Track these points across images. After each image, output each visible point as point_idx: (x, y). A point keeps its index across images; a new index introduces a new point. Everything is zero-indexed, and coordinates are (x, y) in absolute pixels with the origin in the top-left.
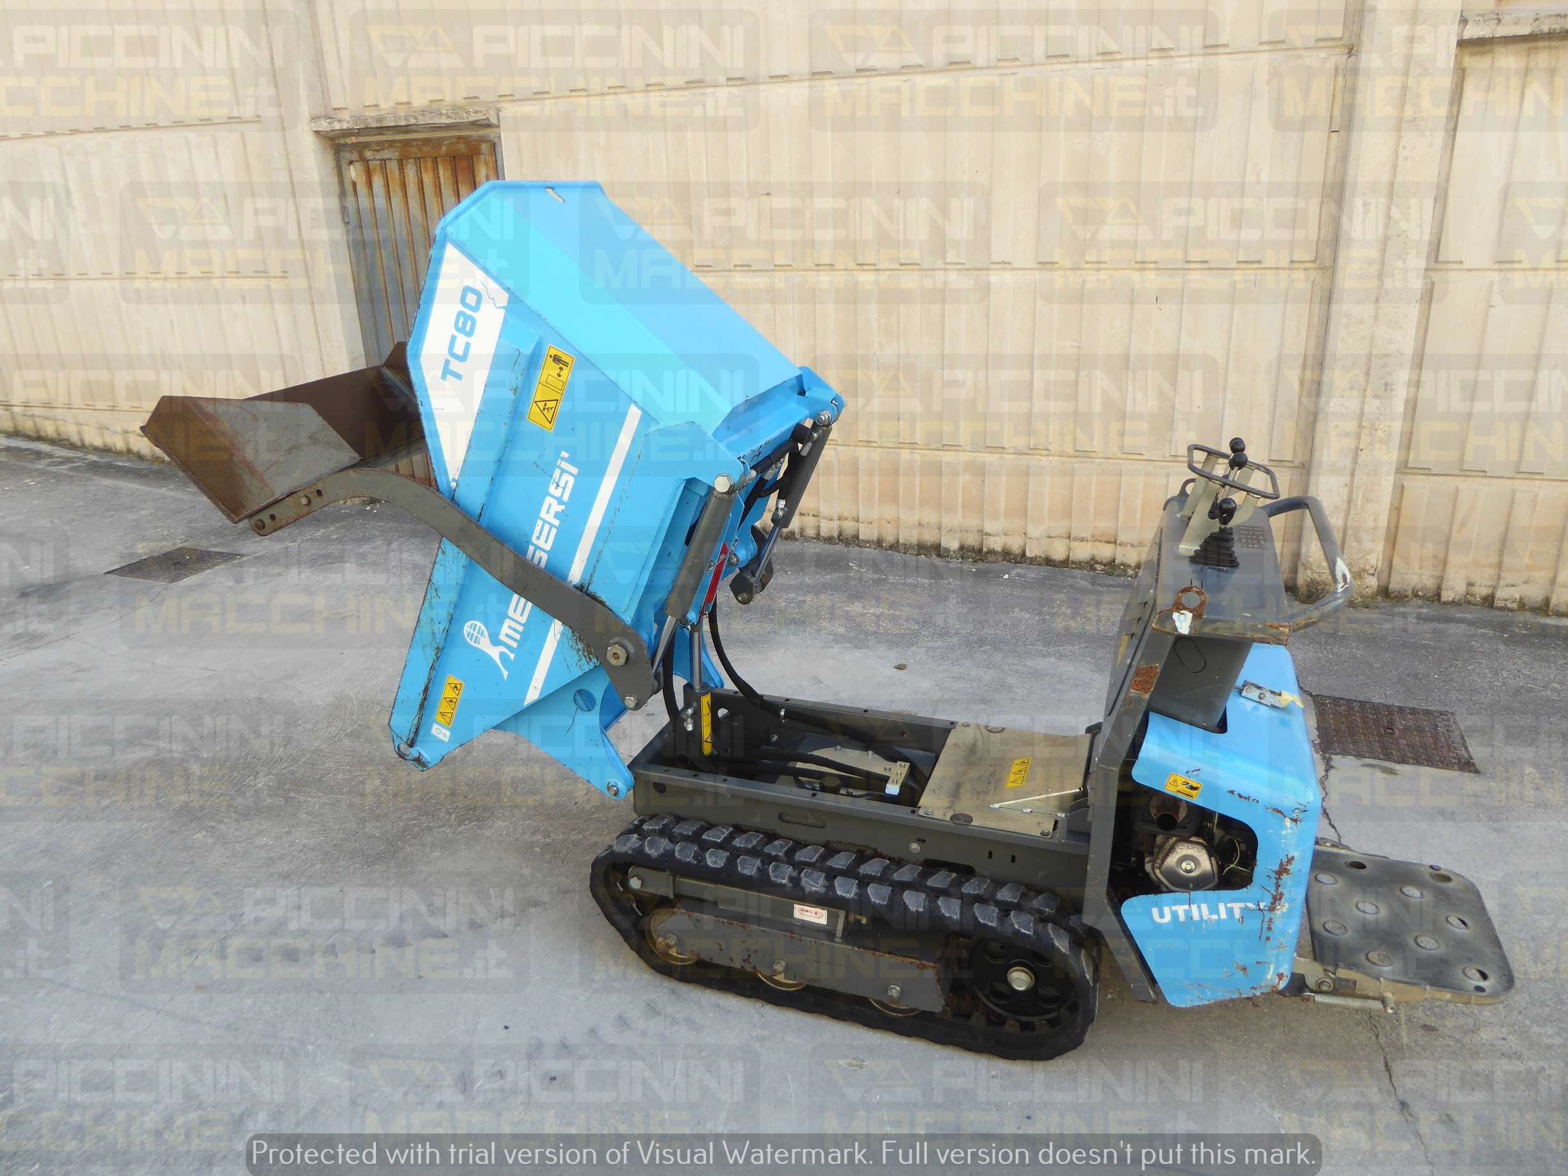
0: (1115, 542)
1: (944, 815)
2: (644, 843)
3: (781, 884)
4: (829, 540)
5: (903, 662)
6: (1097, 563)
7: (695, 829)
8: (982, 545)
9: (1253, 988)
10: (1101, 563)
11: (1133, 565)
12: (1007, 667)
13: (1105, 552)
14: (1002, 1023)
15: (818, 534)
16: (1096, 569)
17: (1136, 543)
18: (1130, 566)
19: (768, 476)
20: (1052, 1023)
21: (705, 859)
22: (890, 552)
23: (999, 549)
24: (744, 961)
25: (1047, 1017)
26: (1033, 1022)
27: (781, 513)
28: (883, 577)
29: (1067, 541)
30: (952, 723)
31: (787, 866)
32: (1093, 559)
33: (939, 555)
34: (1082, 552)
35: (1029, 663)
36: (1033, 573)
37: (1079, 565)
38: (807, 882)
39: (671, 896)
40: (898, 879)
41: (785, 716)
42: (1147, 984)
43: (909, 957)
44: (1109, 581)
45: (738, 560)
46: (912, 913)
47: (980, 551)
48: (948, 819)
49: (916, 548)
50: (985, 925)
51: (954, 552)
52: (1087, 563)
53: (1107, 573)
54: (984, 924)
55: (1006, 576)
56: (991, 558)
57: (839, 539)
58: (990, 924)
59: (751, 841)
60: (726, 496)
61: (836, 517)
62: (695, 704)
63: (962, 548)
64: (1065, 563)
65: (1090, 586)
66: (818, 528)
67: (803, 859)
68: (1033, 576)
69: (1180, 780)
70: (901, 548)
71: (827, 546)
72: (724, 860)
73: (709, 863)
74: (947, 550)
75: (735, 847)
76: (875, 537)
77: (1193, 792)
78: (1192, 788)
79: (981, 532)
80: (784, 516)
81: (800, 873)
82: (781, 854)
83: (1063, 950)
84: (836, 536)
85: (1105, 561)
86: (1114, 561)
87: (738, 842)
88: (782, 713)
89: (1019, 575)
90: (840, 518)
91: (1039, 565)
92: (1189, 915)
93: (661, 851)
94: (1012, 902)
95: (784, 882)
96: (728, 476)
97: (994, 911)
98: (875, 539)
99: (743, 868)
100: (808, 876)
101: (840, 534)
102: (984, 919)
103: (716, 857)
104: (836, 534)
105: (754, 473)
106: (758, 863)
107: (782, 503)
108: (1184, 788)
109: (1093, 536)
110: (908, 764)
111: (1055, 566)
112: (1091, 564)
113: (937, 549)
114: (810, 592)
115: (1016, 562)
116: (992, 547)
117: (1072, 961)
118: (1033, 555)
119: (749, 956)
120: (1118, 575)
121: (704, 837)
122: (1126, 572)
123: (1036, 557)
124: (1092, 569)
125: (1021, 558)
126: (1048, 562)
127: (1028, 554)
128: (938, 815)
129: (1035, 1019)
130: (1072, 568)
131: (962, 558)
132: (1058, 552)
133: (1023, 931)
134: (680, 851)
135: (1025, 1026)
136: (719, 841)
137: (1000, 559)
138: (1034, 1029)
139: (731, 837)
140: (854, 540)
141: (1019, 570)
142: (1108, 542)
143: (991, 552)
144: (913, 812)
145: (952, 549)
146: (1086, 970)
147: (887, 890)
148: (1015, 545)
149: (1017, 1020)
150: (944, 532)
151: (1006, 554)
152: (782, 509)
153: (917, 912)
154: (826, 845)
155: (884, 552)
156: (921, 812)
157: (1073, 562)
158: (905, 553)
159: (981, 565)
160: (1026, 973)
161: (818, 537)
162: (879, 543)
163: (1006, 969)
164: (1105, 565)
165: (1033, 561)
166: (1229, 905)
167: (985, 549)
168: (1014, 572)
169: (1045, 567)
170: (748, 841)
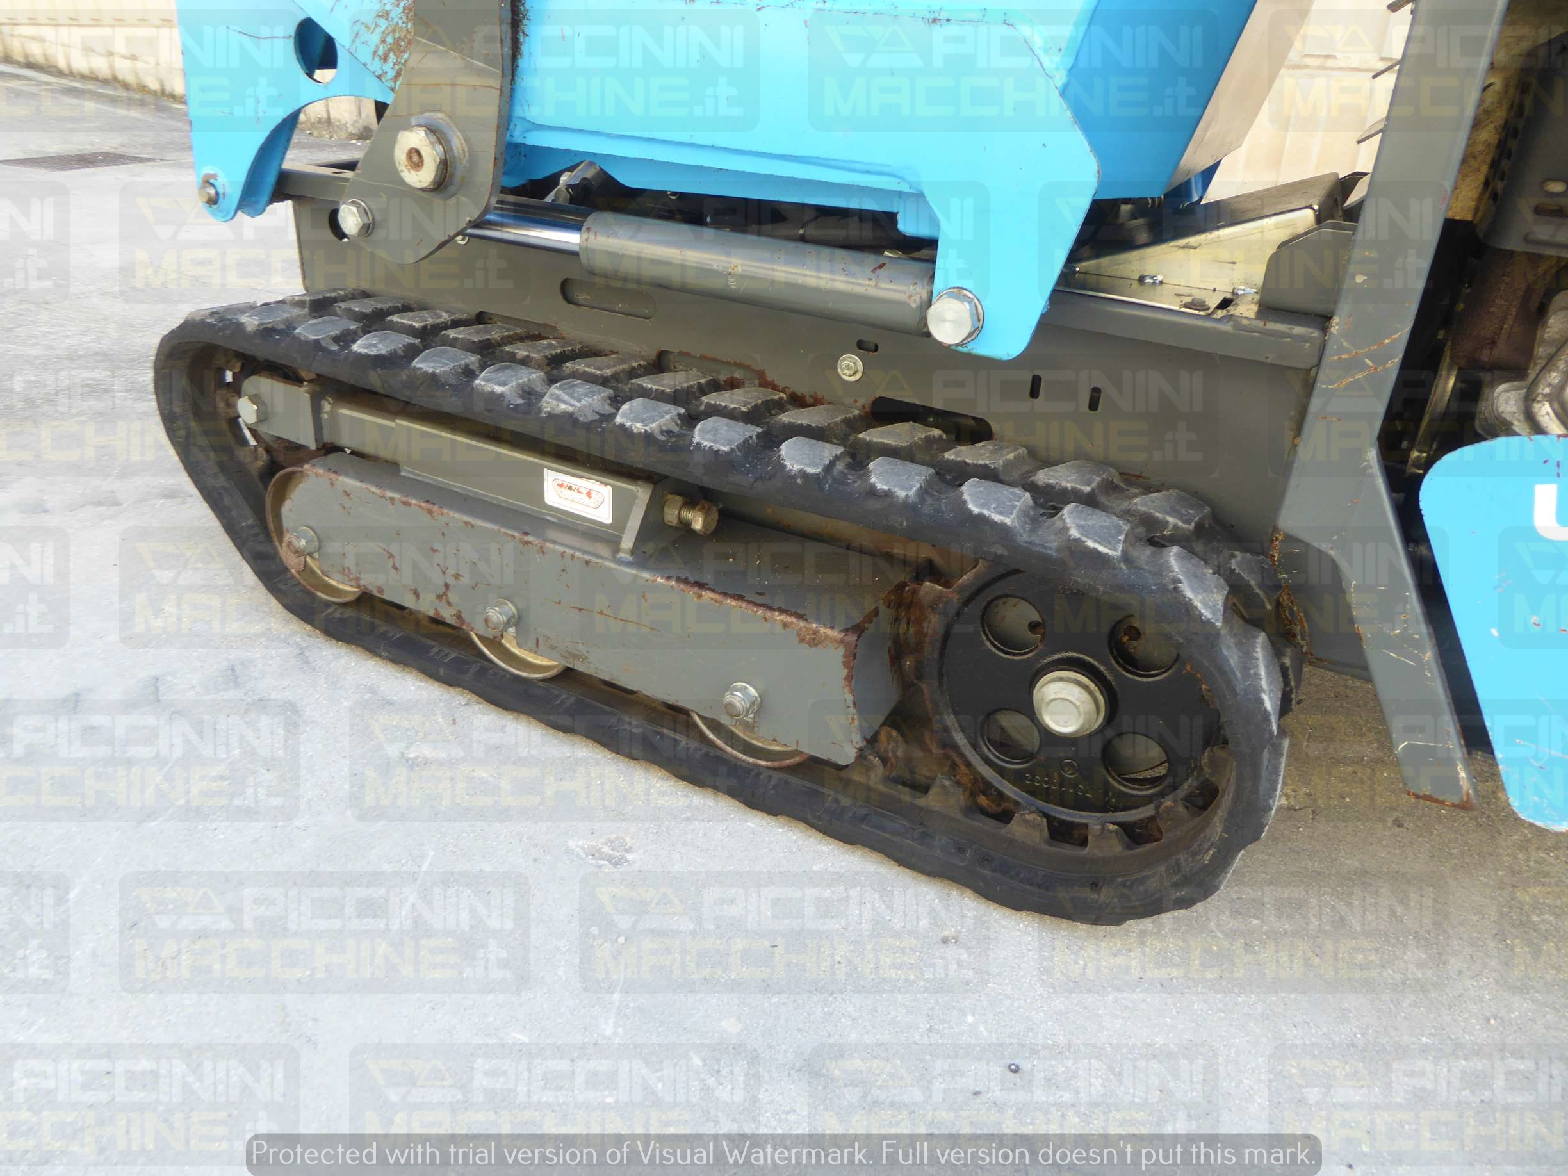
3: (492, 394)
14: (1005, 817)
20: (1134, 834)
24: (439, 597)
25: (1122, 816)
26: (1086, 826)
38: (554, 397)
39: (313, 444)
42: (1453, 743)
43: (781, 611)
46: (791, 477)
54: (981, 518)
58: (997, 518)
59: (487, 334)
82: (539, 356)
83: (1207, 614)
87: (457, 332)
95: (500, 389)
97: (1017, 496)
100: (566, 387)
103: (381, 340)
117: (1231, 655)
119: (447, 586)
121: (392, 318)
129: (1092, 820)
133: (1091, 544)
135: (1061, 832)
136: (418, 326)
138: (1084, 843)
146: (1264, 683)
147: (745, 431)
149: (1045, 815)
153: (803, 474)
160: (1086, 688)
163: (1036, 675)
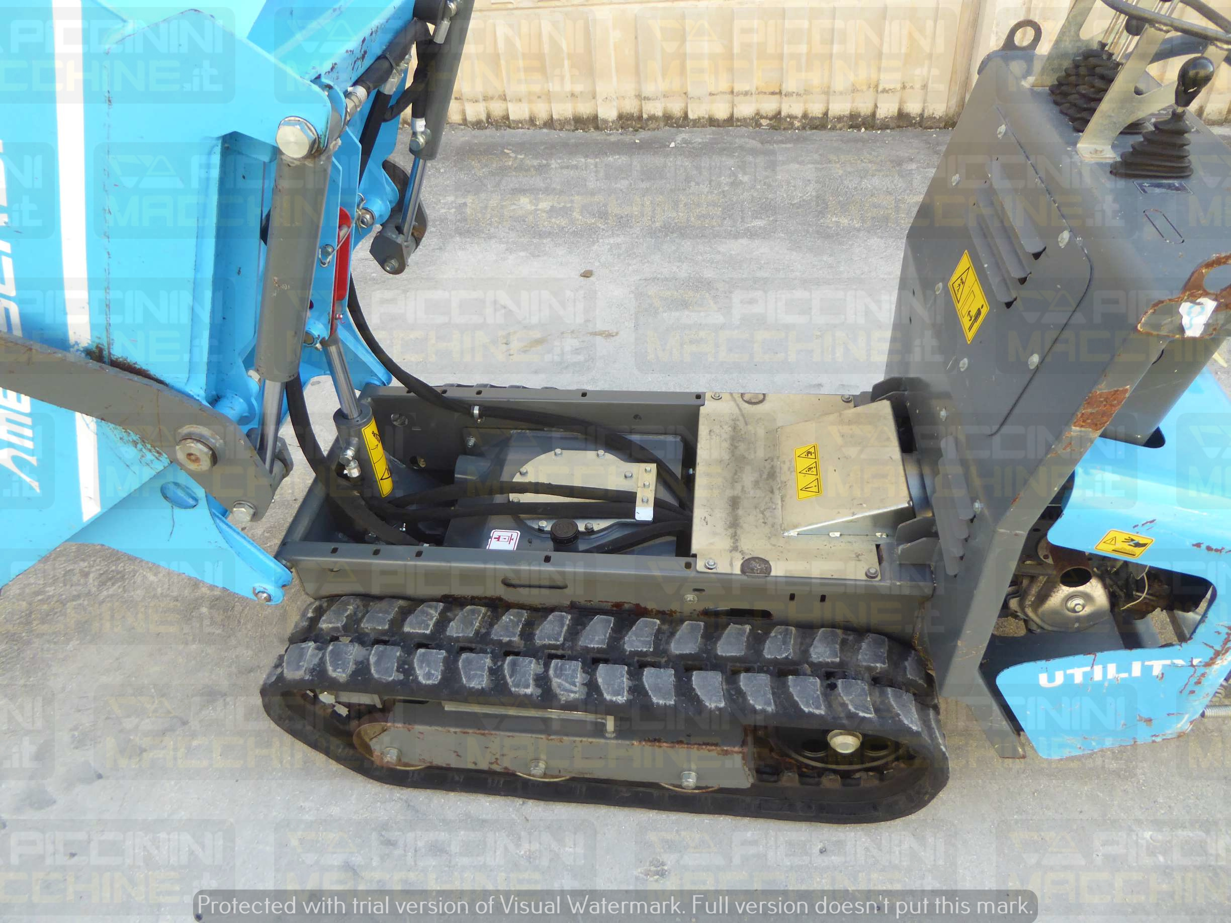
0: (780, 93)
1: (731, 565)
2: (324, 655)
3: (526, 695)
4: (478, 125)
5: (589, 268)
6: (762, 117)
7: (391, 617)
8: (641, 111)
9: (1153, 736)
10: (766, 118)
11: (800, 115)
12: (700, 258)
13: (769, 106)
14: (818, 777)
15: (465, 120)
16: (761, 125)
17: (802, 92)
18: (796, 117)
19: (391, 87)
20: (883, 775)
21: (414, 669)
22: (545, 130)
23: (659, 113)
24: (491, 763)
25: (872, 764)
27: (421, 140)
28: (544, 162)
29: (729, 97)
30: (698, 397)
31: (527, 659)
32: (757, 114)
33: (597, 128)
34: (745, 110)
35: (722, 248)
36: (700, 137)
37: (744, 122)
38: (560, 686)
39: (379, 706)
40: (677, 652)
41: (481, 415)
42: (1016, 744)
43: (706, 744)
44: (778, 136)
45: (373, 217)
46: (711, 711)
47: (640, 118)
48: (737, 570)
49: (573, 123)
50: (811, 715)
51: (613, 122)
52: (753, 119)
53: (773, 127)
54: (810, 713)
55: (673, 145)
56: (652, 125)
57: (488, 122)
58: (817, 712)
59: (472, 624)
60: (309, 163)
61: (481, 98)
62: (355, 440)
63: (620, 117)
64: (731, 121)
65: (759, 145)
66: (464, 113)
67: (546, 642)
68: (700, 140)
69: (1121, 537)
70: (557, 125)
71: (477, 132)
72: (441, 667)
73: (421, 679)
74: (605, 121)
75: (451, 639)
76: (526, 116)
77: (1138, 550)
78: (1138, 545)
79: (639, 97)
80: (427, 143)
81: (547, 666)
82: (516, 639)
83: (914, 727)
84: (484, 120)
85: (770, 114)
86: (779, 113)
87: (455, 630)
88: (476, 411)
89: (685, 141)
90: (486, 99)
91: (703, 126)
92: (1088, 676)
93: (351, 667)
94: (832, 662)
95: (529, 691)
96: (304, 123)
97: (814, 684)
98: (528, 118)
99: (470, 679)
100: (560, 673)
101: (489, 116)
102: (808, 705)
103: (429, 665)
104: (483, 117)
105: (361, 91)
106: (488, 661)
107: (420, 124)
108: (1127, 547)
109: (757, 89)
110: (653, 467)
111: (719, 126)
112: (755, 121)
113: (593, 122)
114: (469, 192)
115: (679, 126)
116: (652, 113)
117: (925, 737)
118: (696, 117)
119: (496, 759)
120: (784, 129)
121: (407, 629)
122: (792, 124)
123: (699, 119)
124: (759, 125)
125: (683, 122)
126: (712, 122)
127: (691, 116)
128: (723, 567)
129: (858, 768)
130: (737, 126)
131: (622, 128)
132: (721, 112)
133: (860, 714)
134: (378, 663)
136: (428, 632)
137: (662, 124)
139: (442, 623)
140: (505, 122)
141: (683, 136)
142: (773, 93)
143: (652, 118)
144: (688, 566)
145: (610, 120)
147: (668, 676)
148: (676, 108)
149: (837, 772)
150: (599, 101)
151: (668, 119)
152: (422, 133)
153: (718, 708)
154: (573, 608)
155: (538, 131)
156: (700, 565)
157: (738, 120)
158: (561, 130)
159: (643, 134)
161: (465, 122)
162: (532, 121)
164: (771, 119)
165: (696, 123)
166: (1147, 663)
167: (645, 116)
168: (679, 138)
169: (709, 128)
170: (468, 623)
